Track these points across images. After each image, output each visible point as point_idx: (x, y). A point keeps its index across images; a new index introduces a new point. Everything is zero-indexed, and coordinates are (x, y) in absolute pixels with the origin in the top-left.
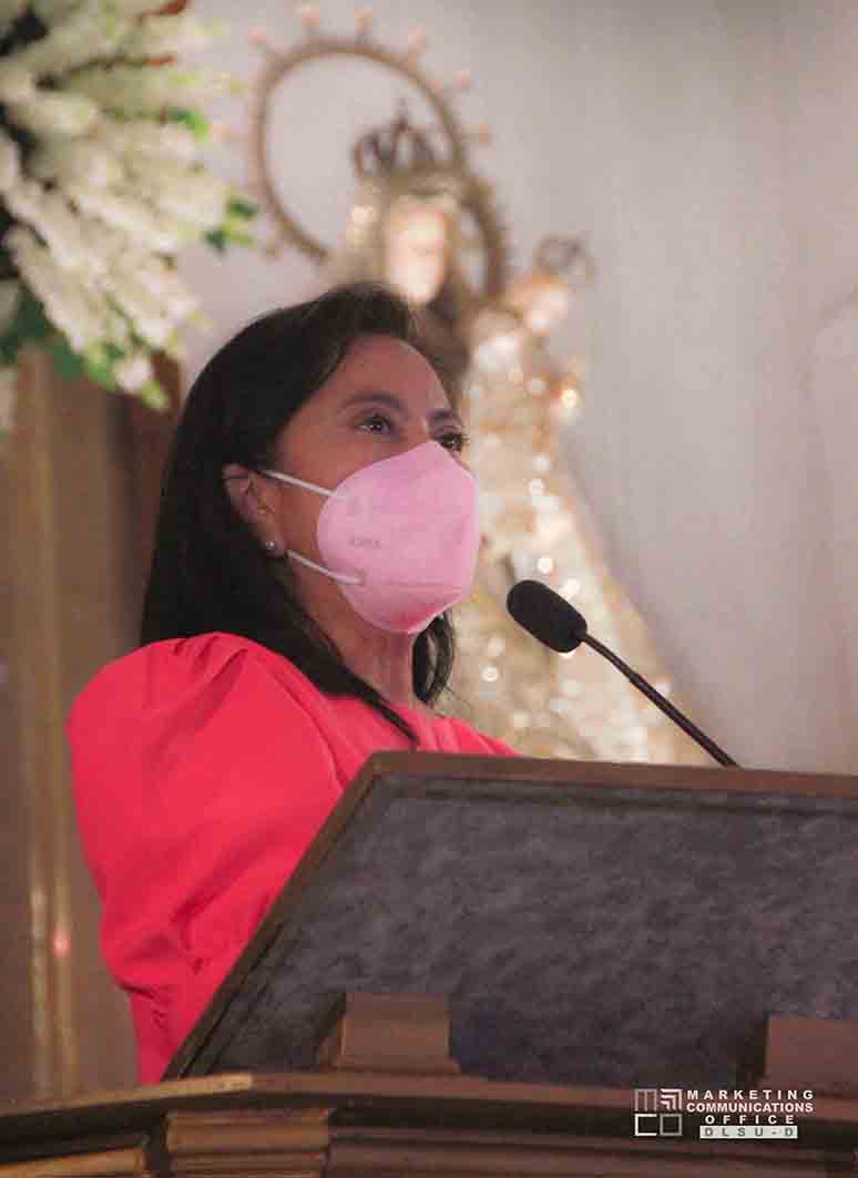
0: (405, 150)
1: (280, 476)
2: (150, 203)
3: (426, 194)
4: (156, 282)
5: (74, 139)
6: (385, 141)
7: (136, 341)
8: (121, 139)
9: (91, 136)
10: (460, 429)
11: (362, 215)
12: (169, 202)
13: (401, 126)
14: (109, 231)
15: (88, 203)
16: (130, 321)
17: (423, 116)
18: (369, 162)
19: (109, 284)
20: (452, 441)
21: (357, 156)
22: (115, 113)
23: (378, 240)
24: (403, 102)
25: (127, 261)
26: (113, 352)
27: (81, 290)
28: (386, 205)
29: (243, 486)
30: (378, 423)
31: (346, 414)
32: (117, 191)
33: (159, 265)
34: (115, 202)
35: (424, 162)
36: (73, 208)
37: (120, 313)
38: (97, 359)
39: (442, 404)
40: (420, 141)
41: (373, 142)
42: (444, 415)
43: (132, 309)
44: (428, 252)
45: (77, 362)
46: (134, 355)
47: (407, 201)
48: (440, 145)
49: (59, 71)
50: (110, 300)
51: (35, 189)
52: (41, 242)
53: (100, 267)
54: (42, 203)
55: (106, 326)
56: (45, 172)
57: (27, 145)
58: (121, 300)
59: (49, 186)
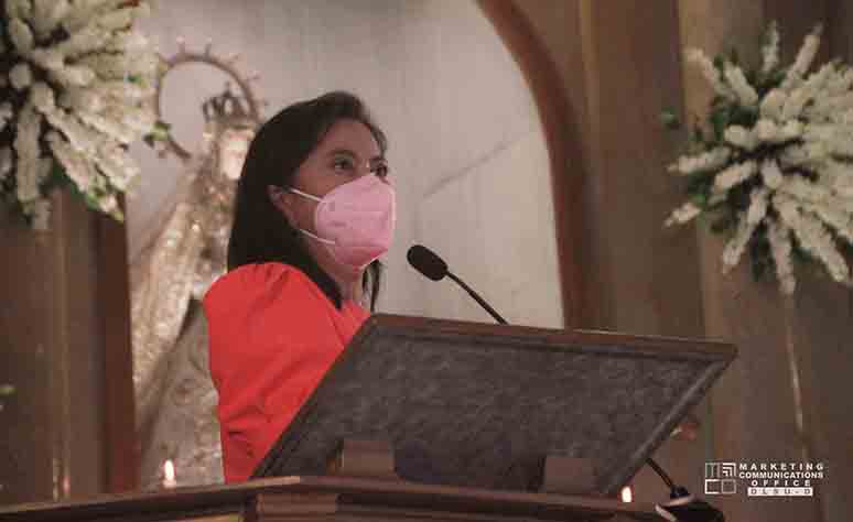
0: (228, 107)
1: (296, 191)
2: (118, 120)
3: (239, 128)
4: (119, 159)
5: (83, 88)
6: (219, 101)
7: (109, 187)
8: (105, 89)
9: (89, 87)
10: (385, 164)
11: (208, 137)
12: (128, 121)
13: (227, 95)
14: (98, 132)
15: (87, 120)
16: (107, 178)
17: (236, 91)
18: (211, 111)
19: (97, 160)
20: (381, 171)
21: (205, 109)
22: (101, 77)
23: (216, 149)
24: (228, 84)
25: (104, 150)
26: (99, 193)
27: (84, 162)
28: (220, 133)
29: (278, 195)
30: (344, 164)
31: (328, 160)
32: (102, 114)
33: (121, 150)
34: (101, 120)
35: (238, 112)
36: (80, 121)
37: (101, 173)
38: (92, 195)
39: (378, 153)
40: (236, 102)
41: (213, 101)
42: (377, 159)
43: (107, 171)
44: (240, 155)
45: (82, 196)
46: (108, 196)
47: (230, 131)
48: (245, 105)
49: (75, 55)
50: (96, 167)
51: (62, 113)
52: (65, 139)
53: (93, 151)
54: (65, 119)
55: (96, 180)
56: (67, 104)
57: (58, 90)
58: (103, 167)
59: (68, 111)
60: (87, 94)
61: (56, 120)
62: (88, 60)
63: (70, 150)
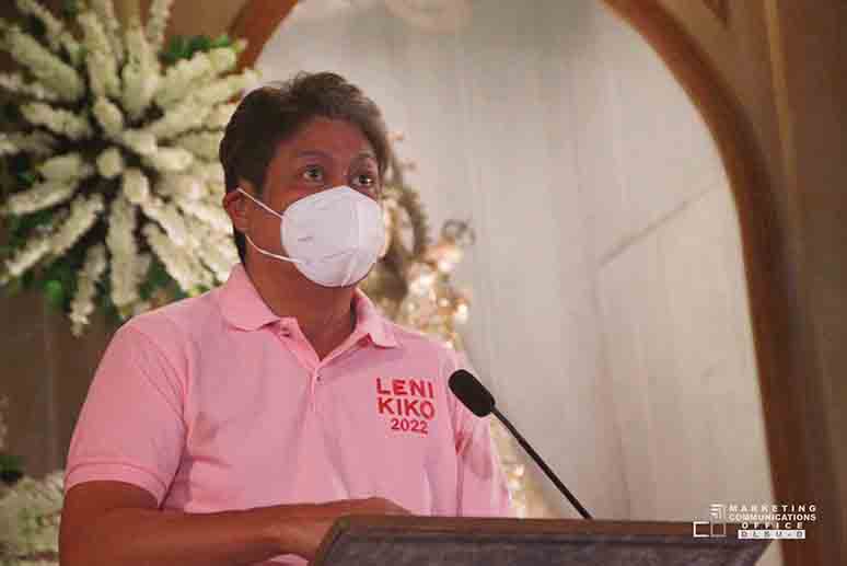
5: (180, 173)
9: (189, 171)
14: (201, 223)
15: (189, 209)
16: (213, 273)
19: (201, 253)
22: (203, 159)
25: (211, 240)
27: (187, 258)
32: (204, 202)
34: (203, 207)
36: (180, 211)
37: (207, 268)
43: (215, 267)
49: (170, 135)
50: (201, 261)
51: (159, 202)
52: (163, 231)
53: (196, 244)
54: (163, 209)
55: (202, 276)
56: (163, 192)
57: (154, 176)
58: (208, 262)
59: (167, 200)
60: (186, 180)
61: (153, 210)
62: (186, 140)
63: (168, 245)
